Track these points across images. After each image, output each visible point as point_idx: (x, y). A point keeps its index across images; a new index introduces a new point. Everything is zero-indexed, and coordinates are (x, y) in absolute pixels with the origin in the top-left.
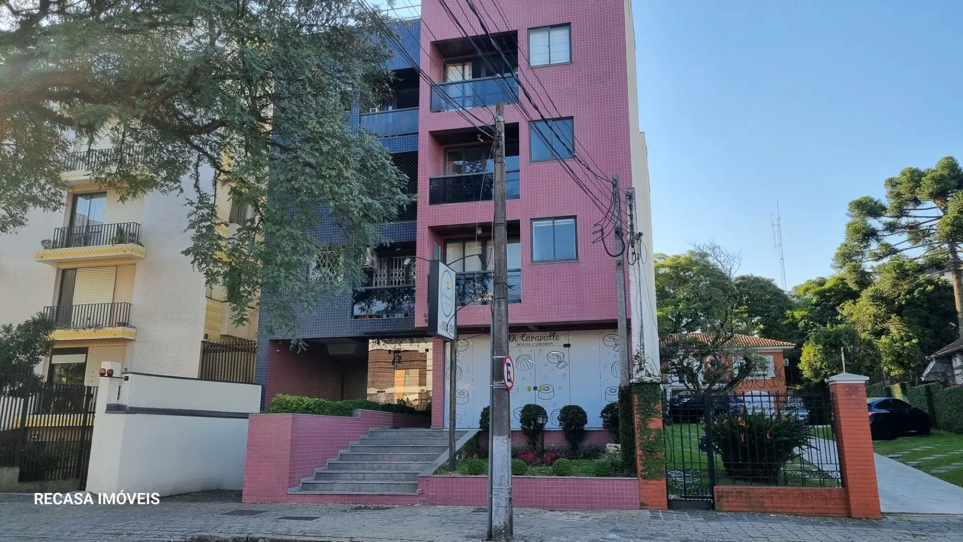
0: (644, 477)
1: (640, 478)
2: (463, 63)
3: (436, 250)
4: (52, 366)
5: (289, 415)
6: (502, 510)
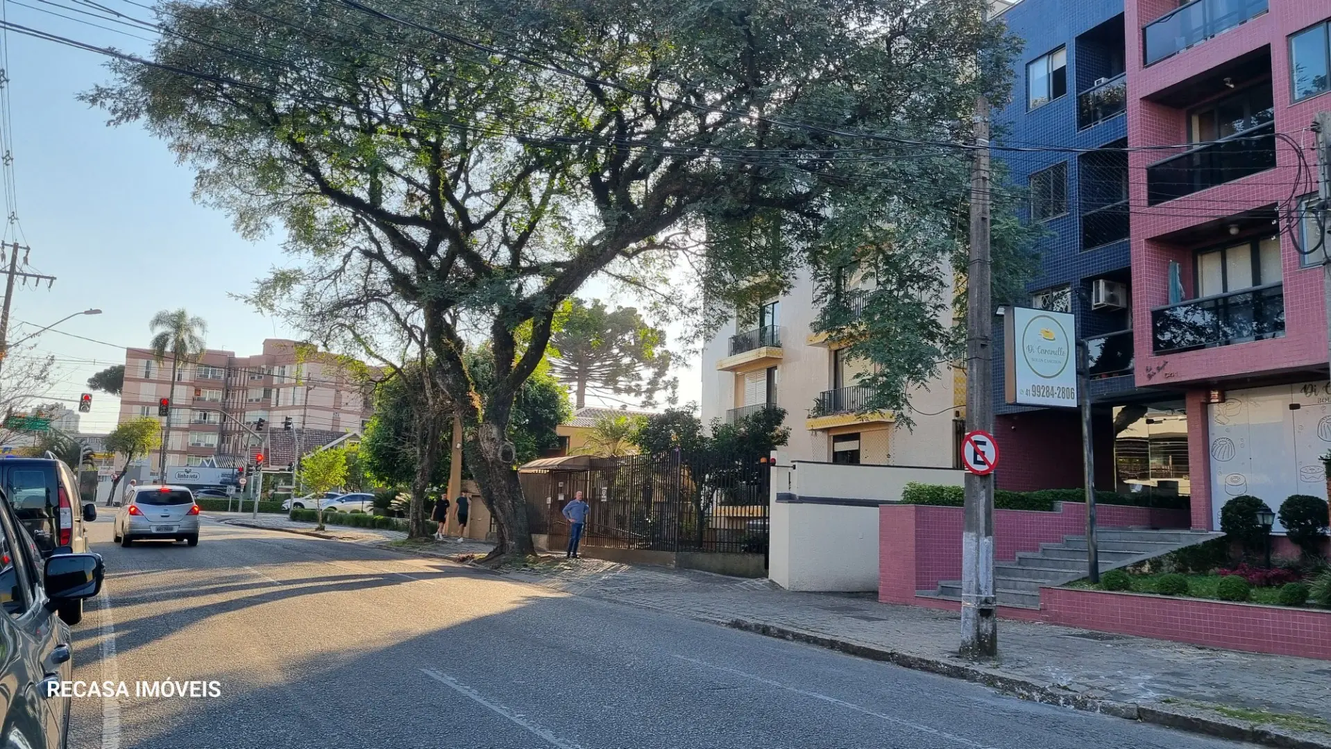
3: (1171, 271)
4: (835, 454)
5: (912, 507)
6: (970, 623)
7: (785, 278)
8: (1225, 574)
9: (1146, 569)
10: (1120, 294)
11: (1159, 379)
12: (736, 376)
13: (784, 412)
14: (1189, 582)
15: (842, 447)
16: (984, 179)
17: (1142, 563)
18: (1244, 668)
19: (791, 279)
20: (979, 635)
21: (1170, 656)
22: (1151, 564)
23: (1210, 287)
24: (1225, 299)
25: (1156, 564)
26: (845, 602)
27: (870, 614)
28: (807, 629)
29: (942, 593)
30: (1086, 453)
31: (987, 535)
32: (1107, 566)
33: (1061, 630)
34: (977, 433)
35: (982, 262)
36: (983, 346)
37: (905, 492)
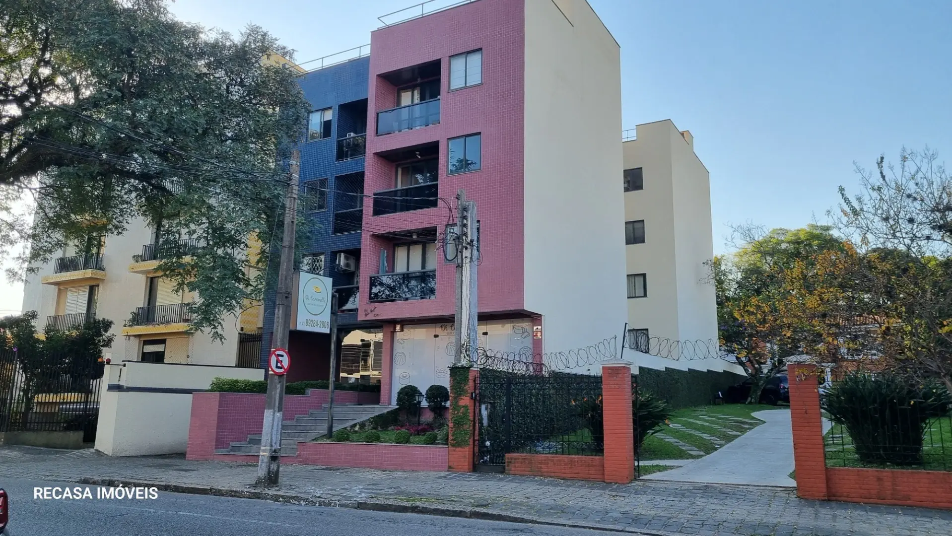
0: (453, 445)
1: (450, 446)
2: (412, 88)
3: (382, 254)
4: (144, 354)
5: (217, 394)
6: (264, 465)
7: (120, 222)
8: (398, 429)
9: (357, 429)
10: (352, 263)
11: (371, 317)
12: (59, 290)
13: (111, 323)
14: (380, 435)
15: (149, 349)
16: (294, 198)
17: (355, 425)
18: (406, 478)
19: (125, 224)
20: (269, 472)
21: (370, 476)
22: (360, 425)
23: (400, 267)
24: (408, 274)
25: (362, 425)
26: (161, 461)
27: (184, 467)
28: (145, 480)
29: (232, 451)
30: (332, 360)
31: (279, 411)
32: (337, 427)
33: (310, 468)
34: (279, 350)
35: (290, 247)
36: (286, 297)
37: (213, 383)
